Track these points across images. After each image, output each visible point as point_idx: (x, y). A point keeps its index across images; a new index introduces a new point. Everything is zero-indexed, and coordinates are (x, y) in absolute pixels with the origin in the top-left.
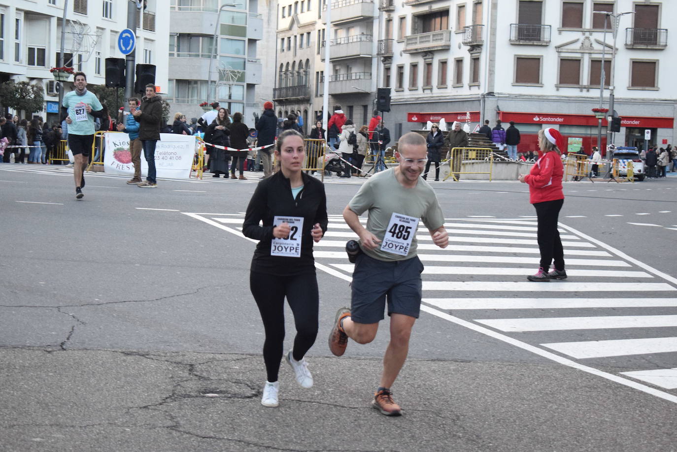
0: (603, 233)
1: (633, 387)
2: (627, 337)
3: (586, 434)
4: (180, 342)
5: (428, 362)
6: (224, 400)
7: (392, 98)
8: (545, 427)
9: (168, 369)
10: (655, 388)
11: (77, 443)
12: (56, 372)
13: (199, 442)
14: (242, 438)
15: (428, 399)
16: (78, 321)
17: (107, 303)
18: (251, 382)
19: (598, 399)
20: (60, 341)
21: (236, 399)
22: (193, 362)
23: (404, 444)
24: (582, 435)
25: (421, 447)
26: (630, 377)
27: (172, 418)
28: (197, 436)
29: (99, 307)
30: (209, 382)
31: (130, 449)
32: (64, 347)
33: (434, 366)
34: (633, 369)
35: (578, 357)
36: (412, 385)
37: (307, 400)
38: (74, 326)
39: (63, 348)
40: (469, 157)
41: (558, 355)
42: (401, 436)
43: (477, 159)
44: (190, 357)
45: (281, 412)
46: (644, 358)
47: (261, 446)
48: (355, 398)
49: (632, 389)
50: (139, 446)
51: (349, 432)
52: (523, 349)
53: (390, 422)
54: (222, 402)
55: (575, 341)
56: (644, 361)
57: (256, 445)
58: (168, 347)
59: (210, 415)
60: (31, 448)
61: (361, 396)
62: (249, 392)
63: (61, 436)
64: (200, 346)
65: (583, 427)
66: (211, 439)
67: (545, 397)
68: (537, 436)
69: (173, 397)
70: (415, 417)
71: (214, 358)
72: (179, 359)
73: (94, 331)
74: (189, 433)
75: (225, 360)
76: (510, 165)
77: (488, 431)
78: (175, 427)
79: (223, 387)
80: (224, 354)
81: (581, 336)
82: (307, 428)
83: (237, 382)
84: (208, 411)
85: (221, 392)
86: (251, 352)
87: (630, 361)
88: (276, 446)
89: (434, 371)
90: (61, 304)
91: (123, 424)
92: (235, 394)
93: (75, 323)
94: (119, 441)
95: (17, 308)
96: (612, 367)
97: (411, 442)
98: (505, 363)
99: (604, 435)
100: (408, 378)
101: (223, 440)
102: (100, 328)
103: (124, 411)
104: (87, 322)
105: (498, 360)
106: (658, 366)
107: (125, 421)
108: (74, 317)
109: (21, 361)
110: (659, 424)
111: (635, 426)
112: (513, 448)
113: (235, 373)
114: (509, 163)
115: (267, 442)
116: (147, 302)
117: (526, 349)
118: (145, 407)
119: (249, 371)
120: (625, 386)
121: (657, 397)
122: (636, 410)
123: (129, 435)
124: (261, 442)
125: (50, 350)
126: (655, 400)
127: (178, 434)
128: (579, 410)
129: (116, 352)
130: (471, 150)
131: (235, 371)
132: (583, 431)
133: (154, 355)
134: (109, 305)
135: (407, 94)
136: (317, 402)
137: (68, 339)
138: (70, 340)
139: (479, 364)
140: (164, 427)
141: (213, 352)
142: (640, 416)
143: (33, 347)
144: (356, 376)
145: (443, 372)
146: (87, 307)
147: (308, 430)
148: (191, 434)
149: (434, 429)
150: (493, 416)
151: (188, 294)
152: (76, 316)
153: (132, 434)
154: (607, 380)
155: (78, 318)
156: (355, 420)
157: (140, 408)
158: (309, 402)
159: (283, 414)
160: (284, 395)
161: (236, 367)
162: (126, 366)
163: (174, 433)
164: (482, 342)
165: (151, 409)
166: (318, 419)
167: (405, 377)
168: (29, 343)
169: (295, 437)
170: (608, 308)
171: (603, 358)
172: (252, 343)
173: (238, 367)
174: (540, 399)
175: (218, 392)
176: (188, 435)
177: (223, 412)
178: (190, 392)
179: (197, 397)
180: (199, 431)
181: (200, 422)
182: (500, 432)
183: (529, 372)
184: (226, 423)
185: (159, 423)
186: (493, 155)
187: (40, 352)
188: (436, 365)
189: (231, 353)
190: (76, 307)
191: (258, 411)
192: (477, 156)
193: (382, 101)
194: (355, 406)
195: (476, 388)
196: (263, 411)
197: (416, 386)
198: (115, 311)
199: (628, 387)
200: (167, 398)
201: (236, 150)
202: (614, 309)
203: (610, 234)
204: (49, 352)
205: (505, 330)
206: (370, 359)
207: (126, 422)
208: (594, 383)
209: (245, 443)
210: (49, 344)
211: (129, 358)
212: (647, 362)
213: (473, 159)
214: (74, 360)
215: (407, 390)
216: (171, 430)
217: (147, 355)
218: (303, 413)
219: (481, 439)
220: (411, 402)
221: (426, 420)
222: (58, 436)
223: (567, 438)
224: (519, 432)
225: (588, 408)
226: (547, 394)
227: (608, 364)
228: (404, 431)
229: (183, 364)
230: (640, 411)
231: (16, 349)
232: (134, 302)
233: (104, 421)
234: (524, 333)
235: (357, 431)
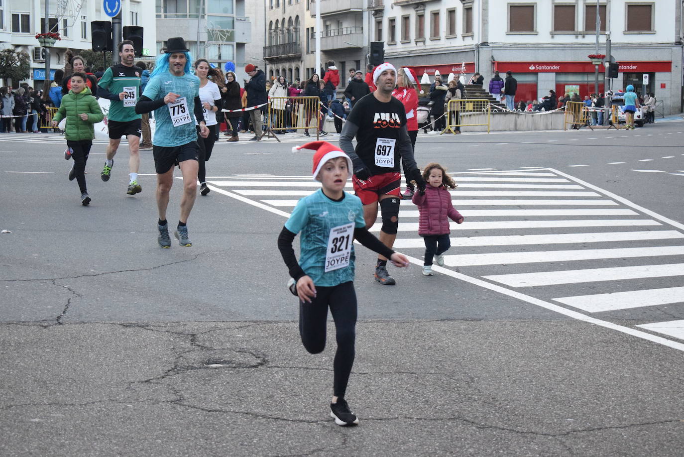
0: (607, 181)
1: (651, 340)
2: (640, 288)
3: (606, 391)
4: (181, 311)
5: (437, 322)
6: (229, 370)
7: (385, 52)
8: (563, 386)
9: (170, 340)
10: (674, 340)
11: (78, 422)
12: (53, 347)
13: (205, 416)
14: (249, 410)
15: (440, 361)
16: (74, 293)
17: (103, 274)
18: (256, 350)
19: (616, 354)
20: (56, 315)
21: (241, 369)
22: (195, 332)
23: (418, 409)
24: (602, 393)
25: (436, 413)
26: (647, 330)
27: (176, 392)
28: (203, 409)
29: (95, 278)
30: (212, 352)
31: (134, 426)
32: (61, 321)
33: (444, 326)
34: (649, 322)
35: (591, 311)
36: (423, 347)
37: (315, 367)
38: (70, 299)
39: (59, 323)
40: (466, 109)
41: (569, 309)
42: (415, 401)
43: (474, 111)
44: (190, 328)
45: (289, 381)
46: (659, 310)
47: (269, 418)
48: (364, 363)
49: (650, 342)
50: (143, 423)
51: (360, 399)
52: (534, 305)
53: (402, 387)
54: (226, 373)
55: (587, 294)
56: (659, 312)
57: (264, 417)
58: (168, 316)
59: (215, 387)
60: (30, 429)
61: (371, 360)
62: (255, 362)
63: (60, 415)
64: (201, 314)
65: (602, 385)
66: (217, 413)
67: (560, 355)
68: (555, 395)
69: (176, 369)
70: (427, 381)
71: (216, 327)
72: (180, 329)
73: (91, 303)
74: (194, 407)
75: (228, 329)
76: (508, 116)
77: (504, 393)
78: (179, 401)
79: (226, 357)
80: (227, 322)
81: (593, 288)
82: (317, 396)
83: (242, 351)
84: (213, 382)
85: (225, 362)
86: (254, 318)
87: (645, 313)
88: (285, 417)
89: (444, 332)
90: (55, 276)
91: (126, 400)
92: (240, 364)
93: (71, 296)
94: (121, 418)
95: (11, 282)
96: (627, 320)
97: (425, 408)
98: (517, 320)
99: (624, 392)
100: (417, 339)
101: (230, 413)
102: (97, 300)
103: (126, 386)
104: (83, 294)
105: (509, 317)
106: (674, 317)
107: (126, 397)
108: (69, 289)
109: (16, 338)
110: (681, 378)
111: (657, 381)
112: (531, 410)
113: (238, 341)
114: (506, 113)
115: (276, 414)
116: (144, 271)
117: (538, 304)
118: (146, 381)
119: (253, 339)
120: (642, 339)
121: (676, 350)
122: (655, 365)
123: (131, 411)
124: (269, 413)
125: (46, 324)
126: (675, 353)
127: (183, 408)
128: (597, 366)
129: (115, 324)
130: (468, 102)
131: (238, 339)
132: (603, 389)
133: (154, 326)
134: (105, 276)
135: (400, 48)
136: (326, 369)
137: (64, 312)
138: (67, 314)
139: (491, 323)
140: (168, 402)
141: (215, 321)
142: (660, 370)
143: (28, 322)
144: (364, 340)
145: (454, 332)
146: (82, 278)
147: (317, 399)
148: (196, 408)
149: (448, 392)
150: (508, 376)
151: (186, 261)
152: (71, 288)
153: (134, 410)
154: (623, 333)
155: (74, 290)
156: (366, 387)
157: (142, 382)
158: (317, 369)
159: (290, 382)
160: (291, 362)
161: (239, 336)
162: (126, 338)
163: (178, 407)
164: (491, 299)
165: (154, 383)
166: (327, 386)
167: (414, 339)
168: (23, 318)
169: (305, 407)
170: (619, 259)
171: (617, 311)
172: (254, 309)
173: (241, 336)
174: (556, 356)
175: (222, 362)
176: (193, 409)
177: (228, 383)
178: (193, 364)
179: (200, 368)
180: (204, 404)
181: (204, 395)
182: (516, 393)
183: (542, 328)
184: (232, 395)
185: (162, 398)
186: (490, 106)
187: (35, 327)
188: (446, 325)
189: (233, 320)
190: (71, 279)
191: (264, 381)
192: (474, 108)
193: (376, 55)
194: (365, 372)
195: (489, 348)
196: (269, 380)
197: (427, 348)
198: (112, 281)
199: (645, 340)
200: (169, 371)
201: (229, 111)
202: (624, 259)
203: (615, 182)
204: (45, 327)
205: (514, 286)
206: (377, 322)
207: (128, 398)
208: (610, 337)
209: (253, 415)
210: (44, 318)
211: (128, 329)
212: (662, 313)
213: (471, 111)
214: (71, 334)
215: (418, 353)
216: (175, 405)
217: (147, 326)
218: (311, 381)
219: (497, 401)
220: (422, 365)
221: (440, 383)
222: (57, 415)
223: (587, 397)
224: (536, 392)
225: (607, 364)
226: (563, 351)
227: (623, 317)
228: (417, 396)
229: (184, 334)
230: (660, 366)
231: (11, 326)
232: (131, 272)
233: (105, 398)
234: (534, 287)
235: (369, 398)
